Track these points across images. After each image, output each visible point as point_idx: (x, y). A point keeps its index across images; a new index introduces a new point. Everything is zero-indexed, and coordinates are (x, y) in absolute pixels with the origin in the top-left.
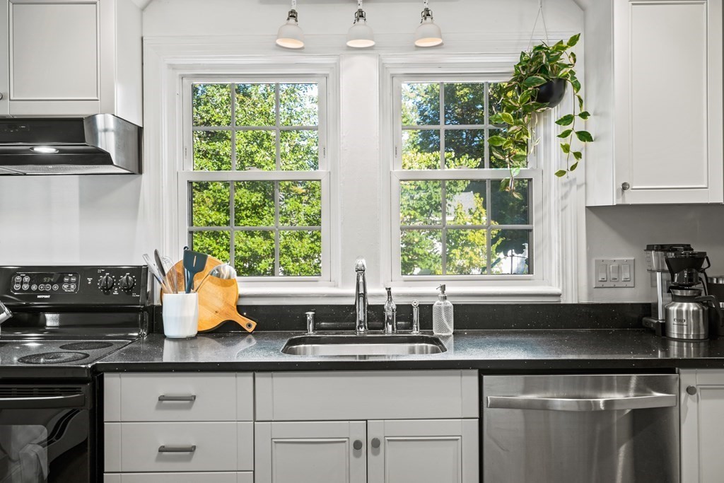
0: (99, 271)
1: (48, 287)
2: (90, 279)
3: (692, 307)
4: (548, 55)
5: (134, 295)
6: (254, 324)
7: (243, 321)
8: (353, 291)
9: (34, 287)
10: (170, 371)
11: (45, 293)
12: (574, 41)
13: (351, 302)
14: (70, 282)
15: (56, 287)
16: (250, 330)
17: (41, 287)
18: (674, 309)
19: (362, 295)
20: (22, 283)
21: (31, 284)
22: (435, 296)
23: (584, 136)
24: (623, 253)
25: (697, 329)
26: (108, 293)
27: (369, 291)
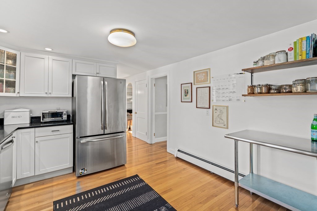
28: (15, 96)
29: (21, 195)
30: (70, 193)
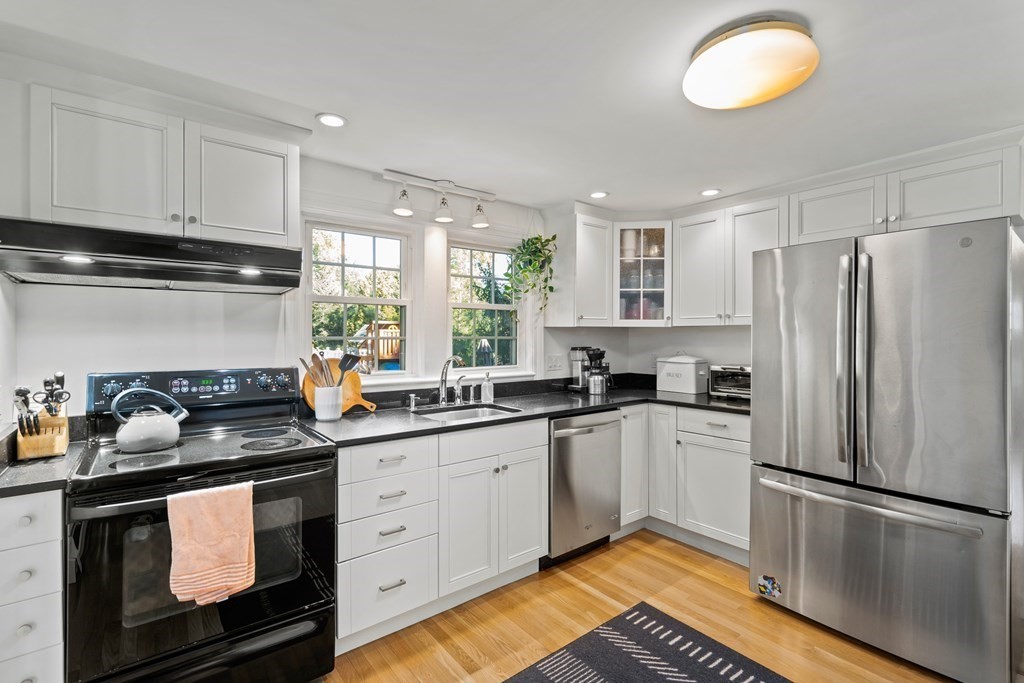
0: (256, 373)
1: (209, 388)
2: (249, 380)
3: (600, 378)
4: (542, 243)
5: (290, 390)
6: (375, 406)
7: (367, 404)
8: (439, 378)
9: (194, 389)
10: (389, 440)
11: (206, 393)
12: (554, 238)
13: (437, 386)
14: (229, 383)
15: (216, 388)
16: (373, 410)
17: (202, 389)
18: (592, 379)
19: (444, 381)
20: (180, 386)
21: (190, 386)
22: (483, 379)
23: (551, 289)
24: (559, 352)
25: (602, 389)
26: (267, 390)
27: (448, 378)
28: (663, 326)
29: (688, 573)
30: (699, 620)
